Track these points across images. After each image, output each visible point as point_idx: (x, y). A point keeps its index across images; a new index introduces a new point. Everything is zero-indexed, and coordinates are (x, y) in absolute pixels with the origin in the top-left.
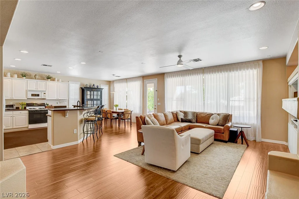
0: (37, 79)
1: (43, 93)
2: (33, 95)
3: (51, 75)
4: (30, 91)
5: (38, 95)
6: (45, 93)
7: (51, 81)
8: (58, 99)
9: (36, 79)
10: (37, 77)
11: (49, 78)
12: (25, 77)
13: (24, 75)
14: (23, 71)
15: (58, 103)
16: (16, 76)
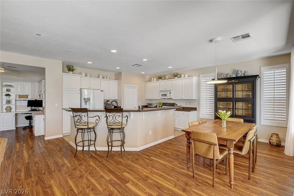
0: (168, 79)
1: (169, 93)
2: (162, 95)
3: (179, 72)
4: (161, 91)
5: (165, 95)
6: (170, 92)
7: (178, 79)
8: (183, 99)
9: (166, 79)
10: (167, 77)
11: (176, 75)
12: (161, 80)
13: (160, 78)
14: (159, 75)
15: (188, 104)
16: (155, 79)
